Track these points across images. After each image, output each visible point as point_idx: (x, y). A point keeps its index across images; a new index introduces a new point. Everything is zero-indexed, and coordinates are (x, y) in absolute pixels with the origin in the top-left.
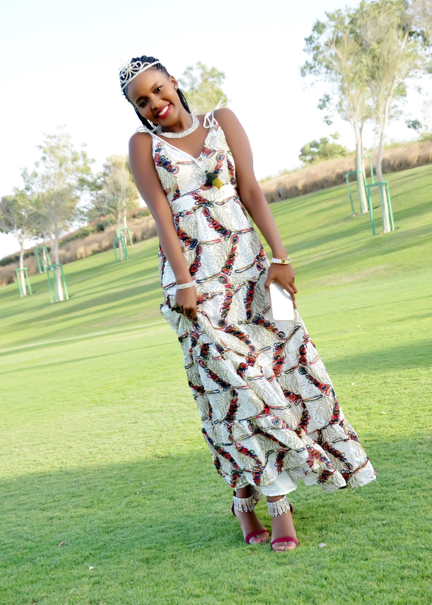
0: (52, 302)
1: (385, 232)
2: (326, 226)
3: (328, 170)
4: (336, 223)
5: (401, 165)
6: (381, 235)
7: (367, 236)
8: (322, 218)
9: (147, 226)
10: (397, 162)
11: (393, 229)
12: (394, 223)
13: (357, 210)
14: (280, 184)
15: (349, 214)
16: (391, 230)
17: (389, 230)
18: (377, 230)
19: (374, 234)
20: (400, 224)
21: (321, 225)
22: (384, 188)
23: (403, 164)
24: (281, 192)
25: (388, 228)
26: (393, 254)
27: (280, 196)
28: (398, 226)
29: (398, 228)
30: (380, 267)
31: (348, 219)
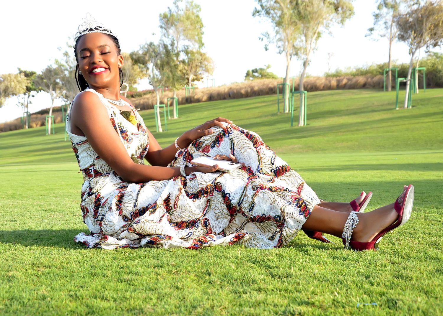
0: (65, 140)
1: (300, 125)
2: (259, 117)
3: (264, 84)
4: (266, 116)
5: (312, 88)
6: (296, 127)
7: (287, 126)
8: (256, 112)
9: (140, 103)
10: (309, 86)
11: (306, 124)
12: (307, 121)
13: (281, 111)
14: (231, 88)
15: (275, 112)
16: (304, 125)
17: (302, 125)
18: (294, 124)
19: (292, 125)
20: (310, 122)
21: (255, 116)
22: (303, 95)
23: (313, 88)
24: (231, 94)
25: (302, 123)
26: (305, 139)
27: (230, 96)
28: (309, 123)
29: (309, 124)
30: (296, 146)
31: (273, 115)
